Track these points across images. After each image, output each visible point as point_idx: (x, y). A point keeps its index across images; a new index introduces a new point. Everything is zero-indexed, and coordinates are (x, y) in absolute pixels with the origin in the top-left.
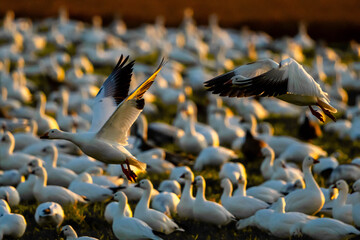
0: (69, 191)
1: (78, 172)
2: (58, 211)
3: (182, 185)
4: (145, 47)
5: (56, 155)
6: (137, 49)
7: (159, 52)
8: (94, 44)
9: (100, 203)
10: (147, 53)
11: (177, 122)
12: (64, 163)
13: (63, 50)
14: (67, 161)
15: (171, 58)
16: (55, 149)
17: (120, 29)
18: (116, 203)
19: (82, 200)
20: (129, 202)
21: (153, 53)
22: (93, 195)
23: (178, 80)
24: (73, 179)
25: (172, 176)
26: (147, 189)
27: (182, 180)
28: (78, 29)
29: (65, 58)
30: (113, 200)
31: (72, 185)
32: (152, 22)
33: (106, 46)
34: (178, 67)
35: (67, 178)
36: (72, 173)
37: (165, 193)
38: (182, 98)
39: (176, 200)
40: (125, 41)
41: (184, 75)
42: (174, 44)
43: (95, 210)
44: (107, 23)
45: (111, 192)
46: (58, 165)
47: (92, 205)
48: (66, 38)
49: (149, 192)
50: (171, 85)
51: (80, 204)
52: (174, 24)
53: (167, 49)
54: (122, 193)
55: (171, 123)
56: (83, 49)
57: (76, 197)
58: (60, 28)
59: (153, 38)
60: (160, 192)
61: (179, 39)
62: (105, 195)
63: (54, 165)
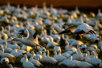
0: (10, 54)
1: (13, 49)
2: (7, 60)
3: (43, 53)
4: (32, 13)
5: (7, 44)
6: (30, 14)
7: (36, 15)
8: (18, 13)
9: (19, 58)
10: (33, 15)
11: (41, 35)
12: (9, 46)
13: (8, 14)
14: (10, 46)
15: (40, 17)
16: (7, 43)
17: (25, 8)
18: (24, 58)
19: (14, 57)
20: (28, 57)
21: (34, 15)
22: (17, 55)
23: (41, 23)
24: (12, 51)
25: (40, 50)
26: (33, 54)
27: (43, 51)
28: (13, 8)
29: (9, 17)
32: (34, 6)
33: (21, 13)
34: (42, 19)
35: (10, 51)
36: (11, 49)
37: (38, 55)
38: (43, 28)
39: (41, 57)
40: (26, 12)
41: (43, 21)
42: (40, 13)
43: (18, 60)
44: (21, 7)
45: (22, 55)
46: (7, 47)
47: (17, 59)
48: (10, 11)
49: (33, 55)
50: (39, 24)
51: (13, 58)
52: (40, 7)
53: (38, 14)
54: (25, 55)
55: (39, 35)
56: (14, 14)
57: (12, 56)
58: (8, 8)
59: (34, 11)
60: (36, 54)
61: (42, 11)
62: (21, 55)
63: (6, 47)
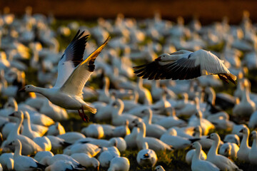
0: (160, 142)
1: (167, 128)
2: (153, 155)
3: (241, 138)
4: (214, 38)
5: (151, 116)
6: (208, 41)
7: (224, 43)
8: (178, 37)
9: (182, 150)
10: (216, 44)
11: (237, 93)
12: (156, 121)
13: (156, 41)
14: (159, 119)
15: (233, 47)
16: (151, 112)
17: (197, 26)
18: (194, 150)
19: (169, 148)
20: (203, 149)
21: (220, 43)
22: (177, 144)
23: (237, 62)
24: (163, 133)
25: (233, 131)
26: (216, 140)
27: (241, 134)
28: (167, 26)
29: (158, 47)
30: (191, 148)
31: (162, 137)
32: (220, 21)
33: (187, 39)
34: (238, 53)
35: (159, 132)
36: (162, 128)
37: (229, 144)
38: (241, 75)
39: (237, 149)
40: (200, 34)
41: (241, 58)
42: (235, 37)
43: (179, 155)
44: (188, 22)
45: (189, 142)
46: (153, 123)
47: (176, 152)
48: (160, 32)
50: (233, 66)
51: (168, 151)
52: (236, 22)
53: (230, 40)
55: (232, 94)
56: (171, 40)
57: (165, 146)
58: (155, 26)
59: (220, 32)
60: (225, 142)
61: (239, 33)
62: (186, 145)
63: (150, 122)
